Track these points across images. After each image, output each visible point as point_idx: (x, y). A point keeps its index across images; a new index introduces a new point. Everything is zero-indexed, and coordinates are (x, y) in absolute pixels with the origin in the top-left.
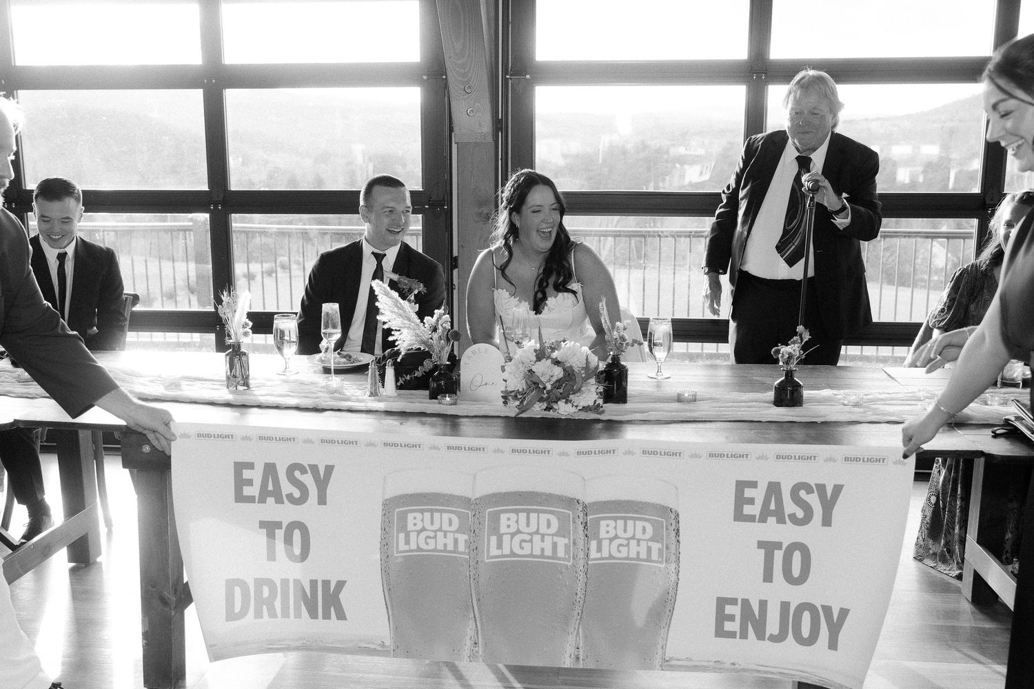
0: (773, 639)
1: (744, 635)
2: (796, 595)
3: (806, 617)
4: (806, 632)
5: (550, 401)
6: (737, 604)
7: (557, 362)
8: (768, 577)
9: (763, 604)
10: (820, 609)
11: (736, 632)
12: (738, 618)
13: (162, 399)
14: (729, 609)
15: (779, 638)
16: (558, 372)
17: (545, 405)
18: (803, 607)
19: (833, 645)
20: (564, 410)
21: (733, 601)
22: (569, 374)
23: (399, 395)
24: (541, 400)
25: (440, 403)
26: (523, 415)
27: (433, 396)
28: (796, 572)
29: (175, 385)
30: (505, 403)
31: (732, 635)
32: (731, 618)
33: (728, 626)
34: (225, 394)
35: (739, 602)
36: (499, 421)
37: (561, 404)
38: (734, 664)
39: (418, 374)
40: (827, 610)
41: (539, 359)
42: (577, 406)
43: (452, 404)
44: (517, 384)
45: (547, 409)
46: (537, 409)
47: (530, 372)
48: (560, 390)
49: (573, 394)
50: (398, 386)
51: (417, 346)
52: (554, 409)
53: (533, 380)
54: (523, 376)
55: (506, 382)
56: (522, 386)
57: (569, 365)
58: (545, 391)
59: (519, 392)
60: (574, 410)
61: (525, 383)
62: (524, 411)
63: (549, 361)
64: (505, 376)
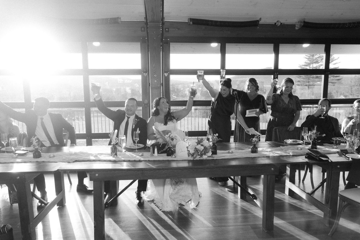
5: (201, 155)
7: (202, 145)
13: (95, 160)
16: (202, 148)
17: (200, 156)
20: (205, 157)
22: (205, 148)
23: (158, 155)
24: (199, 155)
25: (171, 157)
27: (168, 155)
29: (96, 156)
30: (189, 156)
34: (112, 158)
36: (187, 161)
37: (204, 156)
39: (165, 150)
41: (197, 145)
44: (192, 151)
45: (200, 157)
46: (198, 158)
47: (196, 148)
48: (203, 152)
49: (206, 153)
50: (158, 153)
51: (164, 143)
52: (202, 157)
53: (196, 150)
54: (194, 149)
55: (189, 151)
56: (193, 152)
57: (205, 146)
58: (200, 153)
59: (193, 153)
60: (207, 157)
61: (194, 151)
62: (195, 159)
63: (200, 145)
64: (189, 149)
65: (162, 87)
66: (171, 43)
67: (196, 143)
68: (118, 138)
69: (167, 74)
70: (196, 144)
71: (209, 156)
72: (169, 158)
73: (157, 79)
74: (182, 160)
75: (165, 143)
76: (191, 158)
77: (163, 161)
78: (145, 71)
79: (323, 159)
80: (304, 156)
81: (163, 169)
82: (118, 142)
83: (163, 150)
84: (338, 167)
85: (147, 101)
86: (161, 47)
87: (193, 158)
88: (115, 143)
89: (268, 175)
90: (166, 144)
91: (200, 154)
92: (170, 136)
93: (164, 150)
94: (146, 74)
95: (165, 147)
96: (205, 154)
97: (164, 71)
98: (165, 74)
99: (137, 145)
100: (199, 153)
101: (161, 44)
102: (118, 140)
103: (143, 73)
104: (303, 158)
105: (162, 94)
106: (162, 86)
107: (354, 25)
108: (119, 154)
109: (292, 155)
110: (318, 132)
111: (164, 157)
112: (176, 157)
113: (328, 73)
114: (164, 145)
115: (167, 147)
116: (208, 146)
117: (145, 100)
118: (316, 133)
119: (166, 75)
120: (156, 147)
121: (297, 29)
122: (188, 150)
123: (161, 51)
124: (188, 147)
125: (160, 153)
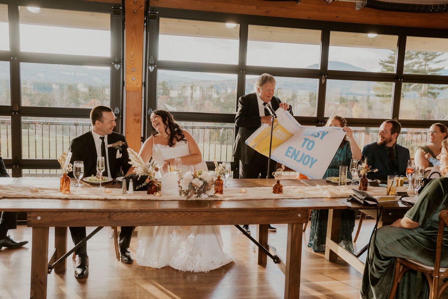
0: (298, 161)
1: (291, 158)
2: (307, 153)
3: (307, 158)
4: (305, 162)
5: (199, 193)
6: (293, 149)
7: (201, 179)
8: (303, 146)
9: (299, 152)
10: (311, 157)
11: (290, 156)
12: (292, 153)
14: (291, 150)
15: (299, 161)
16: (201, 183)
17: (197, 195)
18: (307, 156)
19: (310, 167)
20: (204, 197)
21: (292, 148)
22: (205, 183)
23: (134, 193)
24: (195, 193)
25: (154, 196)
26: (189, 199)
27: (148, 193)
28: (310, 147)
29: (36, 191)
30: (181, 195)
31: (288, 156)
32: (290, 152)
33: (289, 154)
35: (294, 149)
36: (177, 202)
37: (203, 194)
38: (286, 163)
40: (313, 158)
41: (194, 178)
42: (209, 195)
43: (159, 196)
44: (185, 188)
45: (197, 197)
46: (194, 197)
47: (191, 183)
48: (202, 190)
49: (207, 191)
50: (135, 190)
51: (144, 174)
52: (200, 196)
53: (192, 186)
54: (188, 184)
55: (181, 187)
56: (187, 188)
57: (205, 180)
58: (197, 190)
59: (187, 191)
60: (207, 197)
61: (189, 187)
62: (189, 198)
63: (198, 179)
64: (181, 185)
65: (143, 88)
66: (161, 19)
67: (192, 175)
68: (72, 165)
69: (153, 67)
70: (192, 177)
71: (210, 196)
72: (151, 197)
73: (137, 76)
74: (170, 200)
75: (146, 174)
76: (183, 198)
77: (142, 200)
78: (116, 60)
79: (369, 203)
80: (346, 199)
81: (141, 211)
82: (72, 170)
83: (141, 185)
84: (389, 215)
85: (118, 110)
86: (145, 24)
87: (187, 197)
88: (68, 173)
89: (293, 224)
90: (148, 176)
91: (197, 192)
92: (153, 164)
93: (143, 184)
94: (119, 66)
95: (145, 181)
96: (204, 192)
97: (149, 63)
98: (150, 67)
99: (102, 178)
100: (195, 191)
101: (145, 19)
102: (73, 167)
103: (113, 63)
104: (343, 202)
105: (143, 99)
106: (145, 86)
107: (441, 8)
108: (73, 189)
109: (329, 197)
110: (369, 166)
111: (143, 195)
112: (161, 196)
113: (401, 79)
114: (144, 178)
115: (147, 181)
116: (210, 181)
117: (116, 108)
118: (366, 168)
119: (151, 69)
120: (131, 180)
121: (357, 9)
122: (179, 186)
123: (145, 30)
124: (180, 182)
125: (138, 190)
